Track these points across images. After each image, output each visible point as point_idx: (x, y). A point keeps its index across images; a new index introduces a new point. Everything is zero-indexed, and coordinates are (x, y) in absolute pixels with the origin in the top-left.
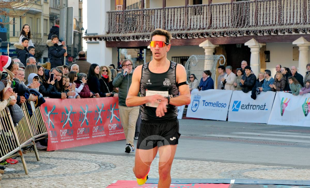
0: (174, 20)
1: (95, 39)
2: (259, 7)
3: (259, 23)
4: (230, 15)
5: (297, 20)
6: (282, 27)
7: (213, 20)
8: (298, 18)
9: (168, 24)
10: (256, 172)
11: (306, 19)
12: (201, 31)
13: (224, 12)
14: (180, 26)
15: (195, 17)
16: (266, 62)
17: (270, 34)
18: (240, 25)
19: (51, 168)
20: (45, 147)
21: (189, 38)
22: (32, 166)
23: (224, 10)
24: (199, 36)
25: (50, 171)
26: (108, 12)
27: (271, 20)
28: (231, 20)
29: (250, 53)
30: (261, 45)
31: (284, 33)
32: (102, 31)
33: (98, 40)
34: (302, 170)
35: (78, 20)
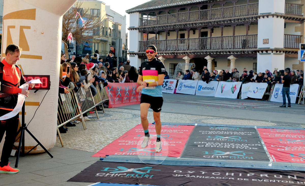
0: (171, 46)
1: (133, 54)
2: (212, 40)
3: (212, 48)
4: (198, 44)
5: (230, 47)
6: (223, 50)
7: (189, 46)
8: (231, 46)
9: (168, 47)
10: (208, 120)
11: (234, 47)
12: (184, 51)
13: (195, 42)
14: (174, 49)
15: (181, 44)
16: (215, 67)
17: (217, 53)
18: (203, 49)
19: (110, 116)
20: (108, 106)
21: (178, 54)
22: (101, 115)
23: (195, 41)
24: (183, 54)
25: (109, 117)
26: (139, 41)
27: (218, 46)
28: (198, 46)
29: (207, 62)
30: (212, 59)
31: (224, 53)
32: (136, 50)
33: (134, 55)
34: (230, 120)
35: (125, 45)
